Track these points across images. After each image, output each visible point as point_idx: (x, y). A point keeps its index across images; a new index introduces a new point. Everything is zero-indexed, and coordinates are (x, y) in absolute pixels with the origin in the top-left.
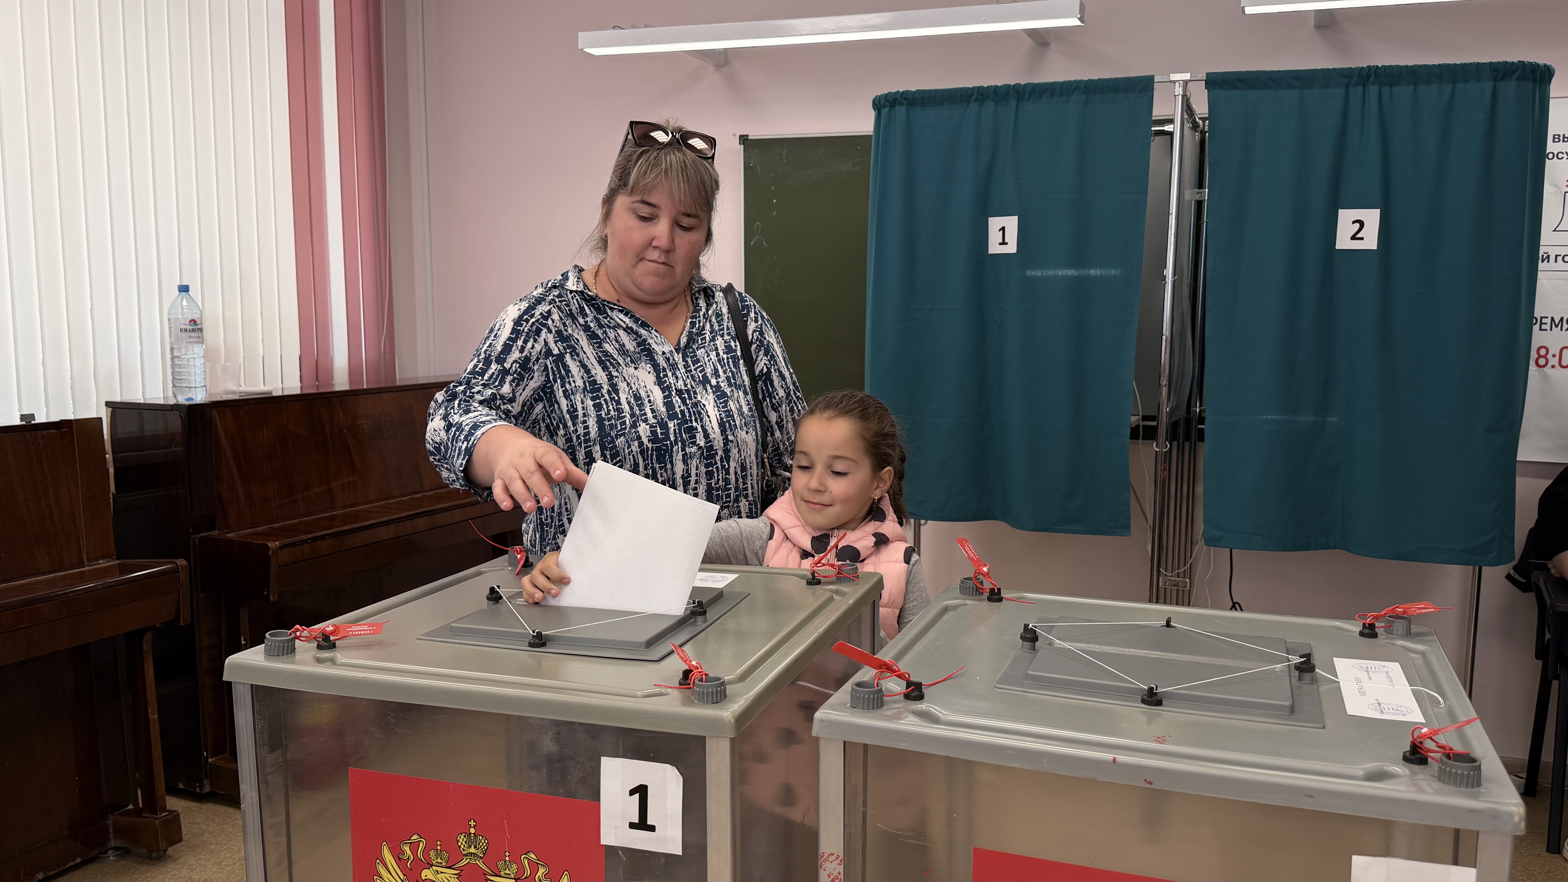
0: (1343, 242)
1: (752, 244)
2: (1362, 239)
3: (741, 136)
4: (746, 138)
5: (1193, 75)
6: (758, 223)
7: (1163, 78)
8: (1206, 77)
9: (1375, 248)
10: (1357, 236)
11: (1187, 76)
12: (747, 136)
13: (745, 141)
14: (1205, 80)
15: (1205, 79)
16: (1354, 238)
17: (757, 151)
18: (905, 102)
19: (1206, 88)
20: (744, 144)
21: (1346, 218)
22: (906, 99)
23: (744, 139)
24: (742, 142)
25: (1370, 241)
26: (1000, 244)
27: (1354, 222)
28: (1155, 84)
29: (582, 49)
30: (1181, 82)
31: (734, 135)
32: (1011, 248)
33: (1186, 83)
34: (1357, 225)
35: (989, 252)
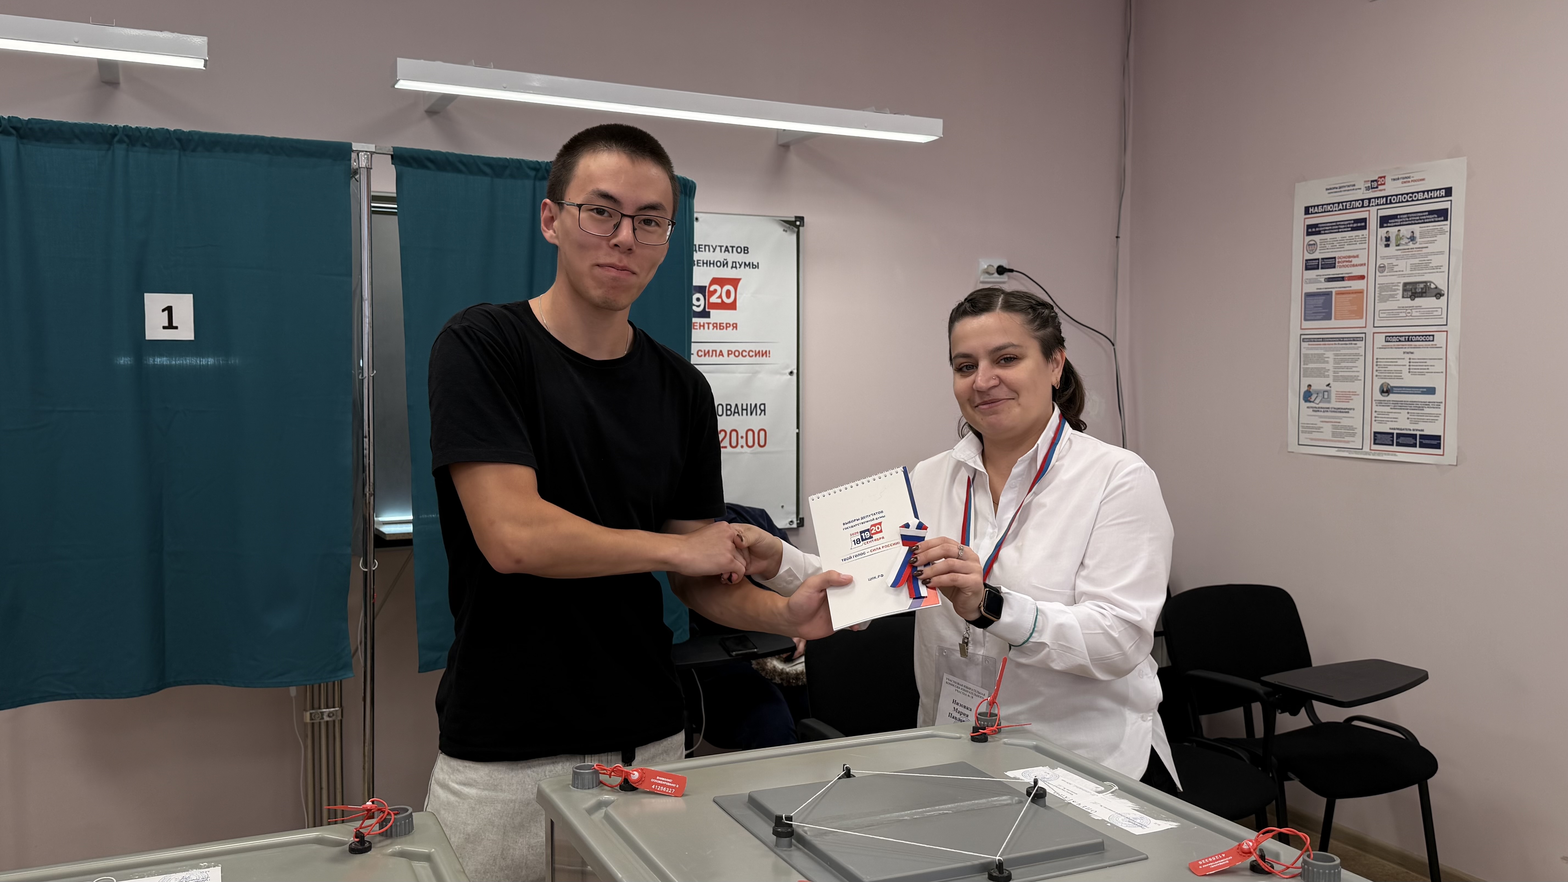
8: (393, 151)
11: (375, 148)
14: (392, 156)
15: (392, 153)
18: (13, 132)
19: (392, 164)
22: (14, 128)
26: (164, 328)
30: (366, 153)
32: (184, 333)
33: (371, 155)
35: (147, 338)
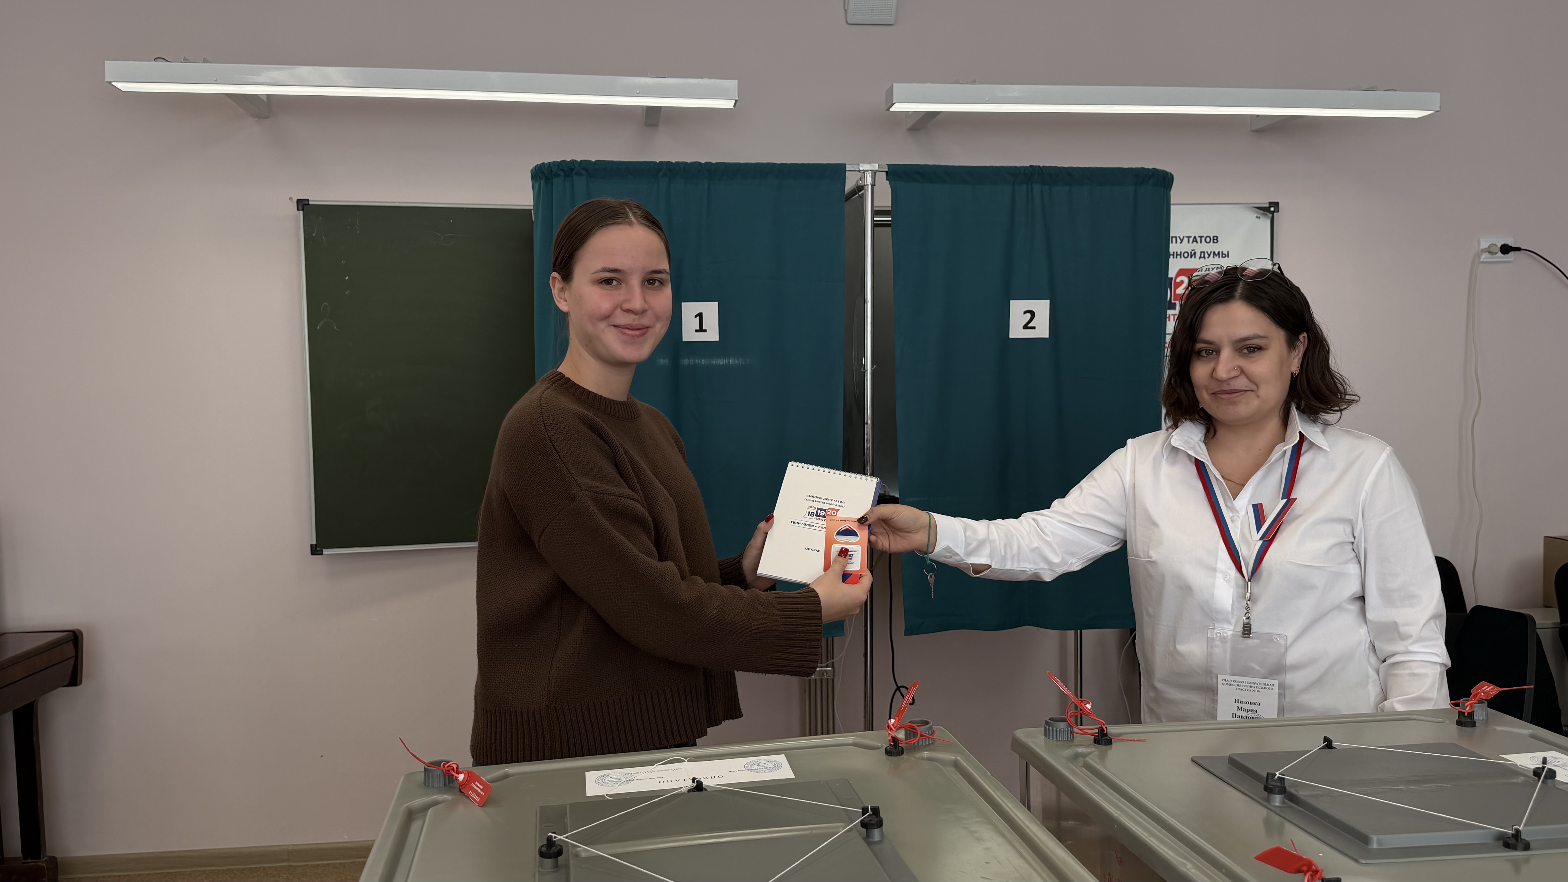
0: (1016, 331)
1: (318, 328)
2: (1034, 328)
3: (299, 201)
4: (306, 203)
5: (880, 166)
6: (326, 303)
7: (853, 167)
8: (888, 168)
9: (1047, 336)
10: (1029, 325)
11: (876, 167)
12: (308, 200)
13: (305, 206)
14: (887, 172)
15: (887, 170)
16: (1026, 327)
17: (321, 218)
18: (584, 172)
19: (887, 180)
20: (303, 210)
21: (1018, 308)
22: (585, 169)
23: (302, 204)
24: (300, 208)
25: (1042, 329)
26: (697, 331)
27: (1025, 313)
28: (847, 172)
29: (110, 83)
30: (870, 172)
31: (291, 198)
32: (712, 335)
33: (874, 173)
34: (1029, 316)
35: (684, 340)
